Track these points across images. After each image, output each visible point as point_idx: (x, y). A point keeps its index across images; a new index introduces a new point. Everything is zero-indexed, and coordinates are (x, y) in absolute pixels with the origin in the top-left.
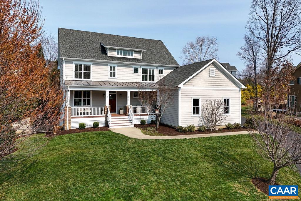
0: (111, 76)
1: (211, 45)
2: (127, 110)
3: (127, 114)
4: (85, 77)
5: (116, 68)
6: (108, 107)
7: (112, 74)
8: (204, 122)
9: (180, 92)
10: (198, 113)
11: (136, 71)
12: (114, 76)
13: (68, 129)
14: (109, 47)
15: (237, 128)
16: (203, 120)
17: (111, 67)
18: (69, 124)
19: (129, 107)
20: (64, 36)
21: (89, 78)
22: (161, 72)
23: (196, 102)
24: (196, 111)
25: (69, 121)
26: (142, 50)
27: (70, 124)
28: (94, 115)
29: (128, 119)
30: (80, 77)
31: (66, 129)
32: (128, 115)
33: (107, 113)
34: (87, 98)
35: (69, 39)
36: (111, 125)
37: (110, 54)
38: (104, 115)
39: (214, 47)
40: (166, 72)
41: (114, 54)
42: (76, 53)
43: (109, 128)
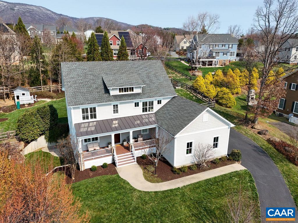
0: (114, 113)
2: (130, 147)
4: (92, 118)
5: (119, 106)
6: (114, 148)
7: (116, 111)
13: (83, 170)
14: (111, 88)
17: (114, 106)
19: (132, 144)
22: (159, 102)
23: (190, 145)
24: (189, 151)
25: (83, 164)
26: (142, 86)
28: (103, 156)
29: (131, 155)
30: (88, 119)
32: (132, 152)
33: (113, 152)
38: (111, 154)
40: (164, 102)
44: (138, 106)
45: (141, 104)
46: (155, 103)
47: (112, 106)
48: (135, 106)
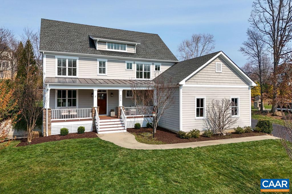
0: (100, 72)
1: (208, 42)
2: (119, 112)
3: (119, 117)
4: (70, 74)
5: (107, 63)
6: (96, 109)
7: (102, 71)
8: (210, 125)
9: (181, 91)
10: (202, 115)
11: (129, 67)
12: (104, 72)
13: (47, 136)
14: (98, 39)
15: (247, 132)
16: (209, 123)
17: (100, 63)
18: (48, 129)
19: (121, 108)
20: (47, 27)
21: (75, 74)
22: (157, 69)
23: (200, 102)
24: (200, 112)
25: (48, 125)
26: (136, 44)
27: (50, 129)
28: (79, 119)
29: (120, 122)
30: (64, 74)
31: (44, 136)
32: (121, 118)
33: (95, 116)
34: (72, 98)
35: (53, 31)
36: (99, 130)
37: (99, 47)
38: (91, 118)
39: (211, 45)
40: (163, 69)
41: (105, 48)
42: (60, 46)
43: (96, 134)
44: (131, 68)
45: (134, 67)
46: (152, 68)
47: (98, 62)
48: (128, 68)
